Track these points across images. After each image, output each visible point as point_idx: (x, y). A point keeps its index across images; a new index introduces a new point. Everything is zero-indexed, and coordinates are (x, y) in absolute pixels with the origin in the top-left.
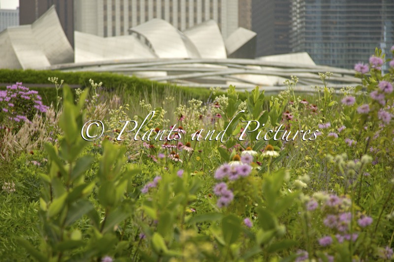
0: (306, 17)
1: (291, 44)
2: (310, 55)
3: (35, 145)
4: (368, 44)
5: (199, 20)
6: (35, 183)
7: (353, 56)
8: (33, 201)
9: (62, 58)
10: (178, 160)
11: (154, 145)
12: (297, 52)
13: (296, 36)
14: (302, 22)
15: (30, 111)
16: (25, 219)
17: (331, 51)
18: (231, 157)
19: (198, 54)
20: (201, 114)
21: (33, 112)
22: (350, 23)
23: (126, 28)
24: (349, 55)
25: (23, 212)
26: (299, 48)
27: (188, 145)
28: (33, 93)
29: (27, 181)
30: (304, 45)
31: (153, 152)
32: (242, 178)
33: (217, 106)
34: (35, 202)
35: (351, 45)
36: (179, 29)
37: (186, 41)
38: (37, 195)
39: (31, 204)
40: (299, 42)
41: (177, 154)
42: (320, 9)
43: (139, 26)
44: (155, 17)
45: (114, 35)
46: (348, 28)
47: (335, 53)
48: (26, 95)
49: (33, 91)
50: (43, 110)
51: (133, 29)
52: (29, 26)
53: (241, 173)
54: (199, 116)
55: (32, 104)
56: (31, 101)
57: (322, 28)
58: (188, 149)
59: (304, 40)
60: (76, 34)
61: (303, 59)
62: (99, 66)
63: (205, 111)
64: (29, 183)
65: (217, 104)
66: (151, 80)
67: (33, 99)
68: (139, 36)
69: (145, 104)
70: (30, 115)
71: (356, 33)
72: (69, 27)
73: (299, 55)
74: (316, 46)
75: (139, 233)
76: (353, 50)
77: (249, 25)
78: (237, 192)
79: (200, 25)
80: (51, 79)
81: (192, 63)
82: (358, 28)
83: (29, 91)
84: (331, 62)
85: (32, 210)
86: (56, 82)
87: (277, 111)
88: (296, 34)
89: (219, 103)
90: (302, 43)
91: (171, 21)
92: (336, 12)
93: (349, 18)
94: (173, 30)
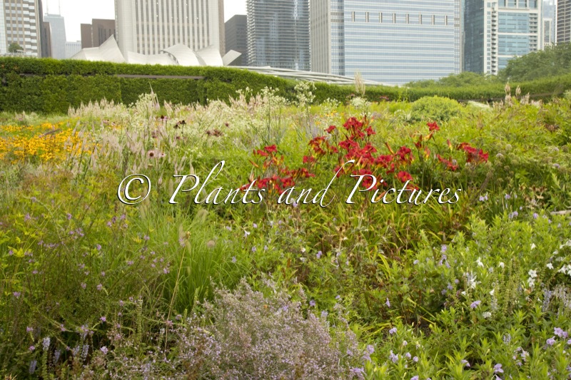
0: (256, 47)
1: (248, 62)
4: (291, 63)
5: (201, 47)
13: (251, 58)
14: (254, 50)
22: (281, 51)
35: (282, 64)
37: (199, 58)
40: (252, 61)
42: (263, 43)
43: (169, 48)
46: (280, 54)
51: (166, 50)
52: (97, 48)
57: (266, 54)
68: (169, 55)
71: (284, 57)
74: (262, 63)
79: (203, 50)
82: (285, 54)
90: (254, 62)
91: (189, 46)
92: (273, 45)
93: (280, 48)
94: (190, 50)
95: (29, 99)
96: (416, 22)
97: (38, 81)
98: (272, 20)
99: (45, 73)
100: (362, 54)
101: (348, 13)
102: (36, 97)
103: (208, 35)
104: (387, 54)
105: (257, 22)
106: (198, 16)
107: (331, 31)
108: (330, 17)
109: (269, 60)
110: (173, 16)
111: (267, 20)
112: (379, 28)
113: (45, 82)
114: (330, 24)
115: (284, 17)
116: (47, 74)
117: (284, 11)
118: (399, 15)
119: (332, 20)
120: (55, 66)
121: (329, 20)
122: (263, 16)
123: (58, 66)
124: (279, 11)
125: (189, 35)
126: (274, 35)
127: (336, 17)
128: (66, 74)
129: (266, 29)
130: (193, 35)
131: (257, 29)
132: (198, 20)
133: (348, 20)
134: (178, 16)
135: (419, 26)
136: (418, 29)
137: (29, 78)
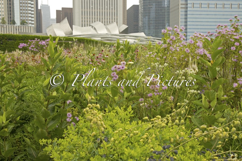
0: (143, 22)
1: (139, 30)
2: (144, 33)
5: (111, 22)
7: (157, 34)
9: (69, 33)
10: (100, 65)
12: (140, 32)
13: (140, 27)
14: (142, 23)
17: (151, 32)
19: (111, 32)
22: (156, 24)
23: (88, 24)
26: (141, 31)
27: (104, 60)
32: (122, 70)
35: (156, 30)
36: (105, 25)
37: (107, 28)
40: (141, 29)
42: (147, 19)
43: (92, 24)
44: (97, 21)
45: (85, 26)
46: (156, 25)
52: (59, 23)
53: (121, 68)
57: (148, 25)
58: (104, 61)
59: (142, 29)
60: (73, 26)
61: (142, 34)
65: (114, 47)
68: (92, 27)
71: (158, 27)
72: (71, 24)
74: (146, 30)
76: (157, 32)
77: (126, 24)
79: (109, 24)
81: (108, 35)
82: (158, 25)
87: (133, 48)
91: (102, 22)
92: (152, 20)
93: (156, 22)
94: (103, 25)
95: (10, 49)
96: (228, 8)
97: (13, 42)
98: (152, 7)
99: (15, 40)
100: (197, 25)
101: (190, 4)
102: (12, 48)
103: (117, 16)
104: (211, 25)
105: (144, 9)
106: (112, 6)
107: (180, 13)
108: (180, 6)
109: (150, 28)
110: (100, 6)
111: (149, 7)
112: (207, 11)
113: (15, 43)
114: (180, 10)
115: (159, 6)
116: (16, 40)
117: (159, 3)
118: (218, 4)
119: (181, 8)
120: (19, 37)
121: (180, 8)
122: (147, 6)
123: (20, 37)
124: (156, 3)
125: (107, 16)
126: (153, 15)
127: (184, 6)
128: (23, 40)
129: (149, 12)
130: (110, 16)
131: (144, 12)
132: (112, 8)
133: (190, 7)
134: (102, 6)
135: (230, 10)
136: (230, 11)
137: (10, 41)
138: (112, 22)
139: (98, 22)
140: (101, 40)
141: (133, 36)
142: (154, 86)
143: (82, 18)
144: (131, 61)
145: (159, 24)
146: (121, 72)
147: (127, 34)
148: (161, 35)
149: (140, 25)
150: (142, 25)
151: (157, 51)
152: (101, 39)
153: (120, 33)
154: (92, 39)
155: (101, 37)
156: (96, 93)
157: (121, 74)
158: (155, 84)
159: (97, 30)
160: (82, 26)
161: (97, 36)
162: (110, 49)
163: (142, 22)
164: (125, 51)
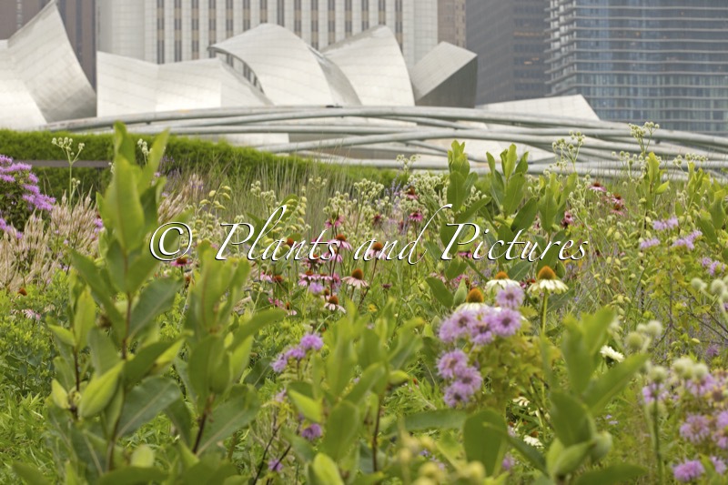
0: (579, 22)
1: (549, 77)
2: (588, 100)
3: (29, 278)
4: (707, 77)
5: (356, 28)
6: (30, 358)
7: (676, 102)
8: (30, 395)
9: (69, 108)
10: (336, 308)
11: (282, 276)
12: (559, 94)
13: (559, 61)
14: (570, 33)
15: (14, 207)
16: (13, 432)
17: (631, 91)
18: (455, 297)
19: (357, 100)
20: (378, 213)
21: (20, 209)
22: (669, 34)
23: (203, 44)
24: (667, 101)
25: (9, 416)
26: (564, 86)
27: (357, 276)
28: (21, 170)
29: (14, 352)
30: (575, 78)
31: (281, 290)
32: (500, 340)
33: (411, 197)
34: (34, 396)
35: (672, 80)
36: (315, 45)
37: (329, 70)
38: (34, 384)
39: (24, 401)
40: (565, 72)
41: (334, 294)
42: (607, 6)
43: (230, 41)
44: (264, 20)
45: (178, 57)
46: (666, 45)
47: (640, 97)
48: (7, 174)
49: (20, 165)
50: (41, 204)
51: (218, 45)
53: (499, 328)
54: (372, 216)
55: (19, 192)
56: (16, 186)
57: (613, 45)
58: (358, 284)
59: (575, 69)
60: (100, 56)
61: (575, 108)
62: (148, 122)
63: (387, 206)
64: (19, 357)
65: (411, 193)
66: (259, 149)
67: (21, 181)
68: (230, 59)
69: (263, 190)
70: (16, 216)
71: (681, 56)
72: (86, 45)
73: (566, 99)
74: (600, 81)
75: (267, 459)
76: (676, 90)
77: (462, 37)
78: (489, 370)
79: (358, 37)
80: (58, 142)
81: (342, 116)
82: (684, 45)
83: (14, 166)
84: (632, 114)
85: (27, 412)
86: (68, 148)
87: (554, 199)
88: (558, 56)
89: (417, 190)
90: (571, 75)
91: (298, 29)
92: (639, 13)
93: (665, 24)
94: (303, 45)
109: (626, 66)
138: (365, 26)
139: (271, 27)
140: (290, 152)
141: (513, 123)
142: (706, 419)
143: (160, 25)
144: (547, 277)
145: (685, 34)
146: (495, 351)
147: (471, 106)
148: (707, 114)
149: (557, 45)
150: (571, 43)
151: (706, 215)
152: (291, 140)
153: (419, 102)
154: (234, 145)
155: (289, 132)
156: (370, 462)
157: (497, 363)
158: (713, 408)
159: (261, 79)
160: (161, 60)
161: (266, 126)
162: (386, 210)
163: (574, 26)
164: (500, 217)
